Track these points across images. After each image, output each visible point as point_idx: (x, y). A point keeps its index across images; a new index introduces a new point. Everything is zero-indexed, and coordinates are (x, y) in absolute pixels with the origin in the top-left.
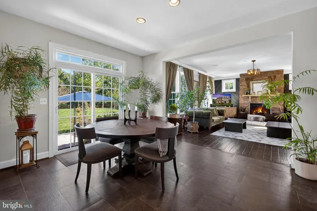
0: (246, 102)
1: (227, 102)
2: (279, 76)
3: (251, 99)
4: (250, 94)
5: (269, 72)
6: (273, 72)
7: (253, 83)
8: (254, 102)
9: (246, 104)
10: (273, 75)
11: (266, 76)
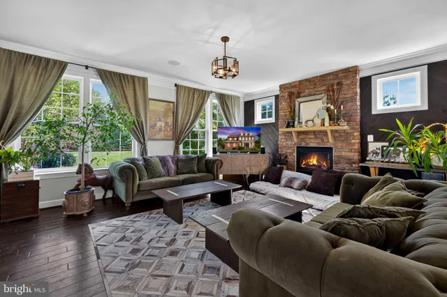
0: (289, 143)
1: (252, 146)
2: (348, 82)
3: (298, 137)
4: (293, 126)
5: (329, 74)
6: (335, 74)
7: (300, 103)
8: (303, 144)
9: (290, 148)
10: (336, 82)
11: (323, 85)
